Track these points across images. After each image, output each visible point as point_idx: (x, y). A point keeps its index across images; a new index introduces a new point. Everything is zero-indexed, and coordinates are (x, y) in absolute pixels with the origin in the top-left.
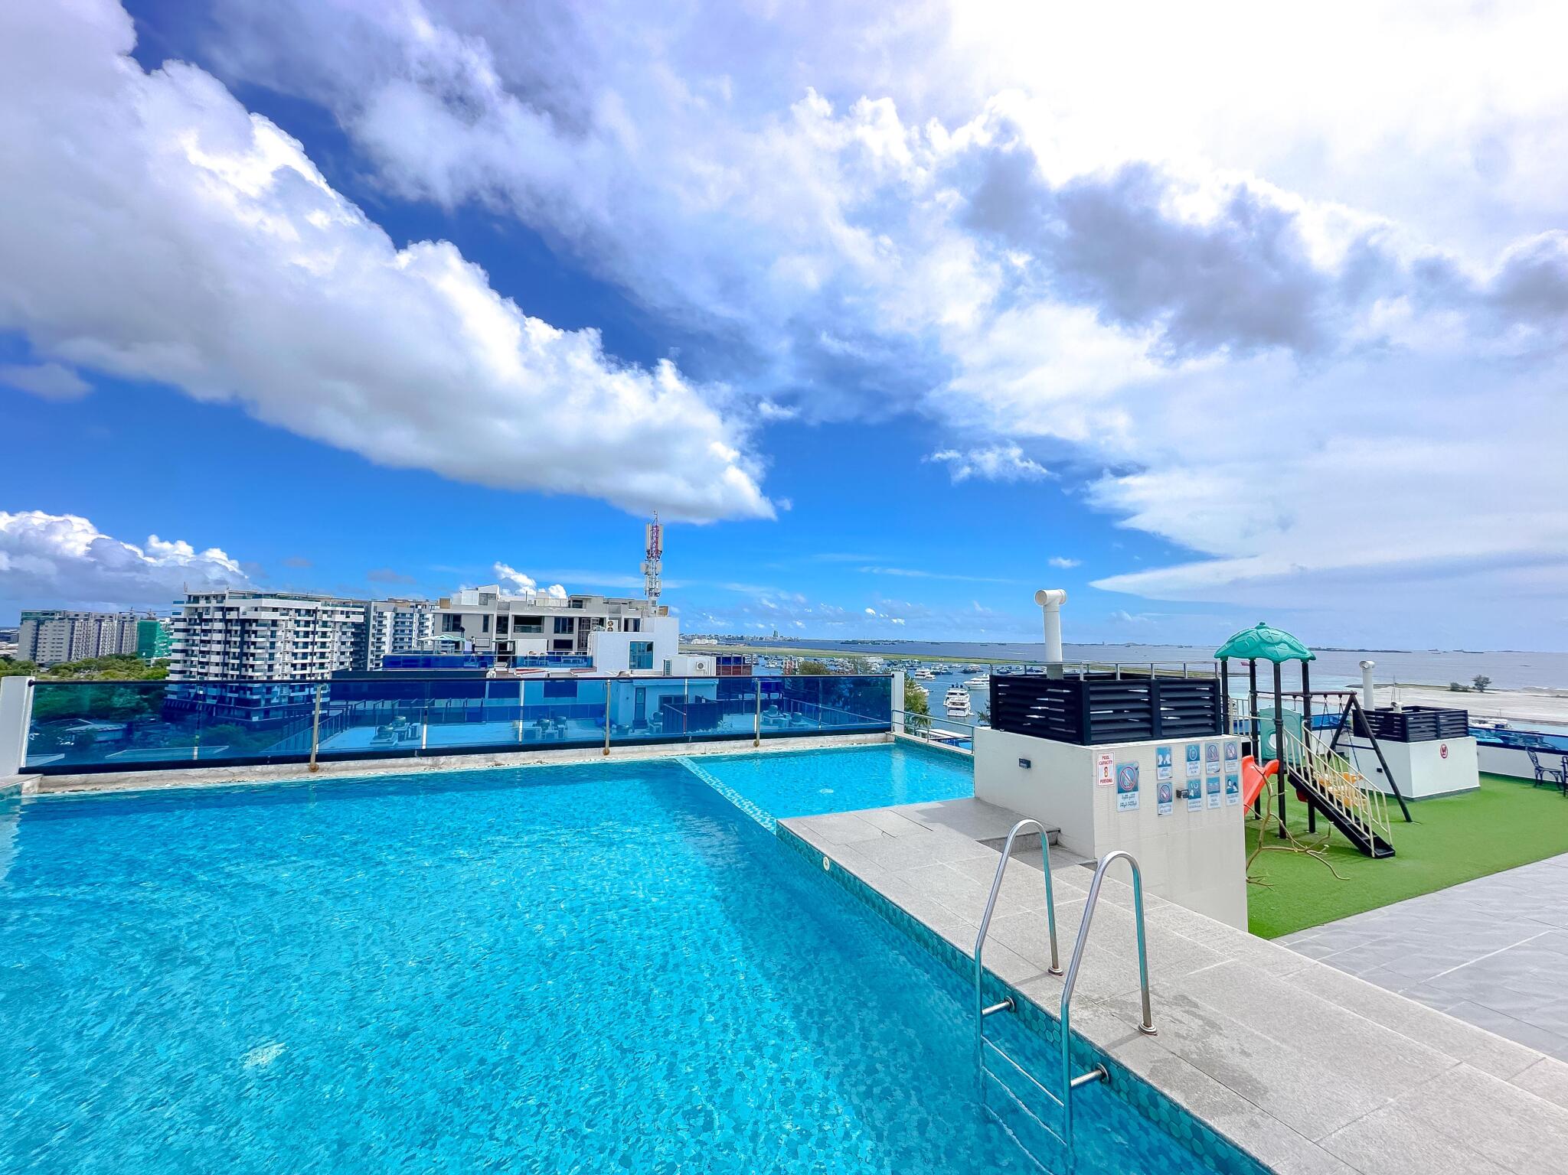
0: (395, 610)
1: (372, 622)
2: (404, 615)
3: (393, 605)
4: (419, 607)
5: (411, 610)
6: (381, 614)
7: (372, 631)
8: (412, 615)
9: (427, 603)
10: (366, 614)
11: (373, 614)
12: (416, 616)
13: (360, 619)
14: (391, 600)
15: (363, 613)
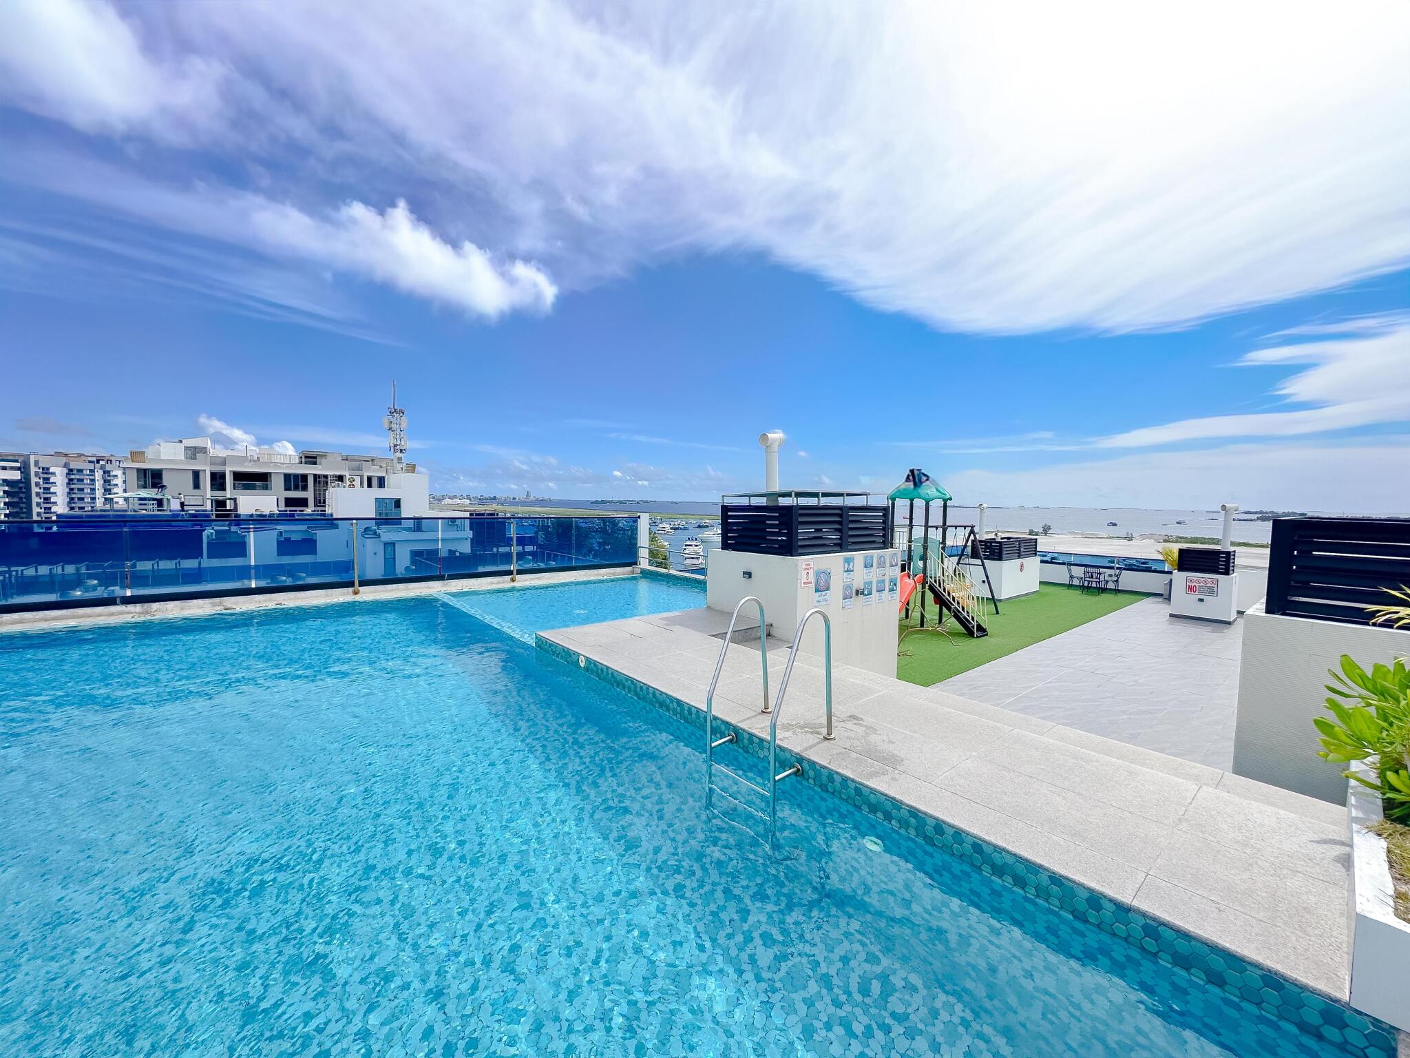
0: (65, 465)
1: (34, 480)
2: (80, 471)
3: (64, 460)
4: (101, 462)
5: (91, 466)
6: (46, 470)
7: (34, 490)
8: (92, 471)
9: (112, 458)
10: (25, 469)
11: (33, 469)
12: (98, 475)
13: (16, 475)
14: (58, 454)
15: (19, 469)
